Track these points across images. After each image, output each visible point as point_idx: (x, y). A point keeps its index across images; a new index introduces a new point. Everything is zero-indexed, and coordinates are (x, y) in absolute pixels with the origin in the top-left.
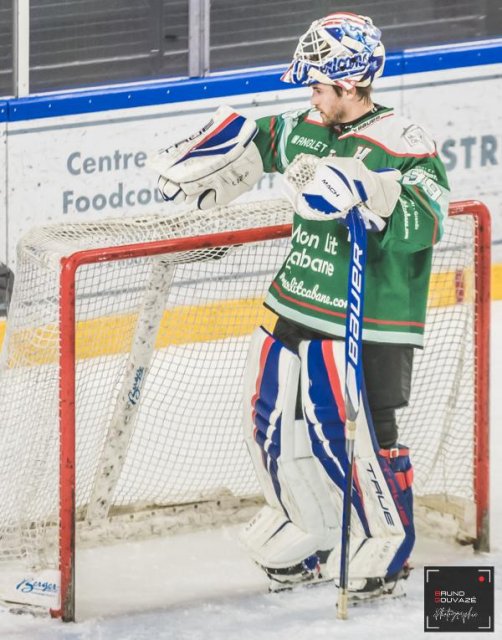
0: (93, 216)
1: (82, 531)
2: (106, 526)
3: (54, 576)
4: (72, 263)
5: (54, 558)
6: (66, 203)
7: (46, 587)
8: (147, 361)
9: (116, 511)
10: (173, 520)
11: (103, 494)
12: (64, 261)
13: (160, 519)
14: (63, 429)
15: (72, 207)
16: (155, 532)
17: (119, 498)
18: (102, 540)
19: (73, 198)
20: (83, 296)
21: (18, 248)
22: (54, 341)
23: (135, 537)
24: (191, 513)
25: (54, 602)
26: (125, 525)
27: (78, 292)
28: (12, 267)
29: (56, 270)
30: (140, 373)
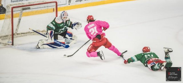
0: (14, 3)
1: (14, 36)
2: (17, 35)
3: (11, 41)
4: (13, 8)
5: (11, 39)
6: (11, 1)
7: (10, 42)
8: (21, 18)
9: (18, 34)
10: (24, 35)
11: (16, 32)
13: (23, 35)
14: (12, 25)
16: (22, 36)
17: (18, 32)
18: (16, 37)
19: (12, 1)
20: (14, 11)
22: (11, 16)
23: (20, 37)
24: (26, 34)
25: (11, 43)
26: (19, 35)
27: (13, 11)
28: (6, 8)
29: (11, 9)
30: (20, 19)
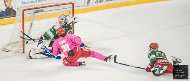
0: (26, 5)
4: (24, 10)
6: (22, 3)
8: (33, 22)
12: (23, 10)
15: (23, 3)
21: (17, 8)
27: (25, 14)
30: (32, 24)
